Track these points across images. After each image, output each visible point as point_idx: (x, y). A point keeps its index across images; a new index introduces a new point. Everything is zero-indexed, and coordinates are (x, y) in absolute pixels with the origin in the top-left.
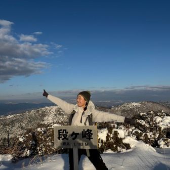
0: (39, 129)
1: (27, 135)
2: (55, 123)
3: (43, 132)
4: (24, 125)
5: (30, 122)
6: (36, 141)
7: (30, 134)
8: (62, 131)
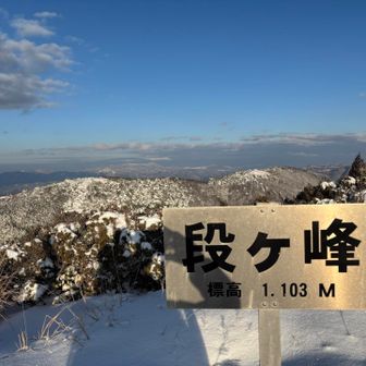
0: (61, 228)
1: (28, 244)
2: (106, 210)
3: (73, 235)
4: (18, 220)
5: (33, 212)
6: (54, 258)
7: (37, 240)
8: (204, 232)
